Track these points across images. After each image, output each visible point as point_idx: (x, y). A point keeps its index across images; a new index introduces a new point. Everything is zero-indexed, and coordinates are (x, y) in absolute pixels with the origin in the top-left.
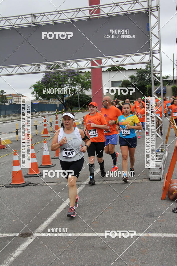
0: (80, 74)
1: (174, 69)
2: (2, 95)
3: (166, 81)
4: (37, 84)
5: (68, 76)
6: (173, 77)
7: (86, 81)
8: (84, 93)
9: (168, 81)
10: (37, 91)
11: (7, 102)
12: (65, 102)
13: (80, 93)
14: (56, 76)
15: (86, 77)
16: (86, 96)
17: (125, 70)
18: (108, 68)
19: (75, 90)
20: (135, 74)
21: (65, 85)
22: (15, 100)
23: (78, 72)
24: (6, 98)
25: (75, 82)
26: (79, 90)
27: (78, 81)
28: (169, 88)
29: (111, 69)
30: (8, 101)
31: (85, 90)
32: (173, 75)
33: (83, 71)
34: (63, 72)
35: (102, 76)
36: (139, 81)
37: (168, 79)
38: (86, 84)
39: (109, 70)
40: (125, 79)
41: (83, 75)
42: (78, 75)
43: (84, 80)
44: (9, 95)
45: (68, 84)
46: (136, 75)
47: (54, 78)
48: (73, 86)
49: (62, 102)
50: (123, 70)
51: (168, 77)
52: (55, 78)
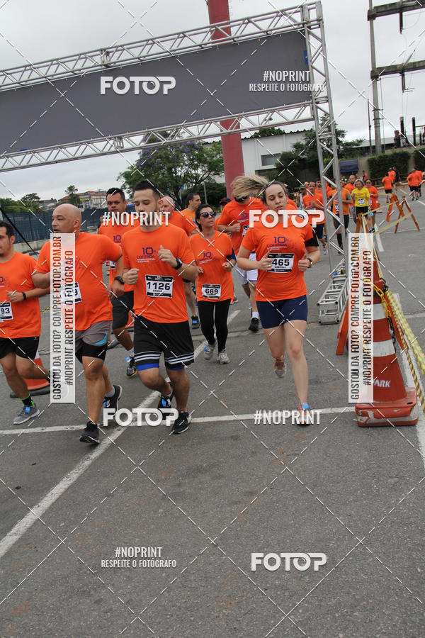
0: (205, 147)
1: (370, 127)
2: (72, 195)
3: (357, 149)
4: (129, 170)
5: (182, 152)
6: (370, 141)
7: (215, 159)
8: (214, 180)
9: (361, 148)
10: (130, 184)
11: (82, 206)
12: (181, 198)
13: (206, 181)
14: (162, 153)
15: (215, 152)
16: (219, 185)
17: (284, 133)
18: (255, 131)
19: (198, 175)
20: (302, 140)
21: (180, 169)
22: (94, 202)
23: (200, 144)
24: (79, 199)
25: (196, 163)
26: (205, 176)
27: (201, 160)
28: (363, 161)
29: (259, 133)
30: (84, 204)
31: (214, 174)
32: (370, 137)
33: (210, 140)
34: (175, 145)
35: (241, 148)
36: (311, 153)
37: (361, 146)
38: (215, 164)
39: (256, 136)
40: (285, 151)
41: (208, 148)
42: (201, 149)
43: (212, 157)
44: (85, 194)
45: (184, 167)
46: (303, 142)
47: (158, 158)
48: (193, 169)
49: (176, 199)
50: (281, 133)
51: (360, 142)
52: (161, 157)
